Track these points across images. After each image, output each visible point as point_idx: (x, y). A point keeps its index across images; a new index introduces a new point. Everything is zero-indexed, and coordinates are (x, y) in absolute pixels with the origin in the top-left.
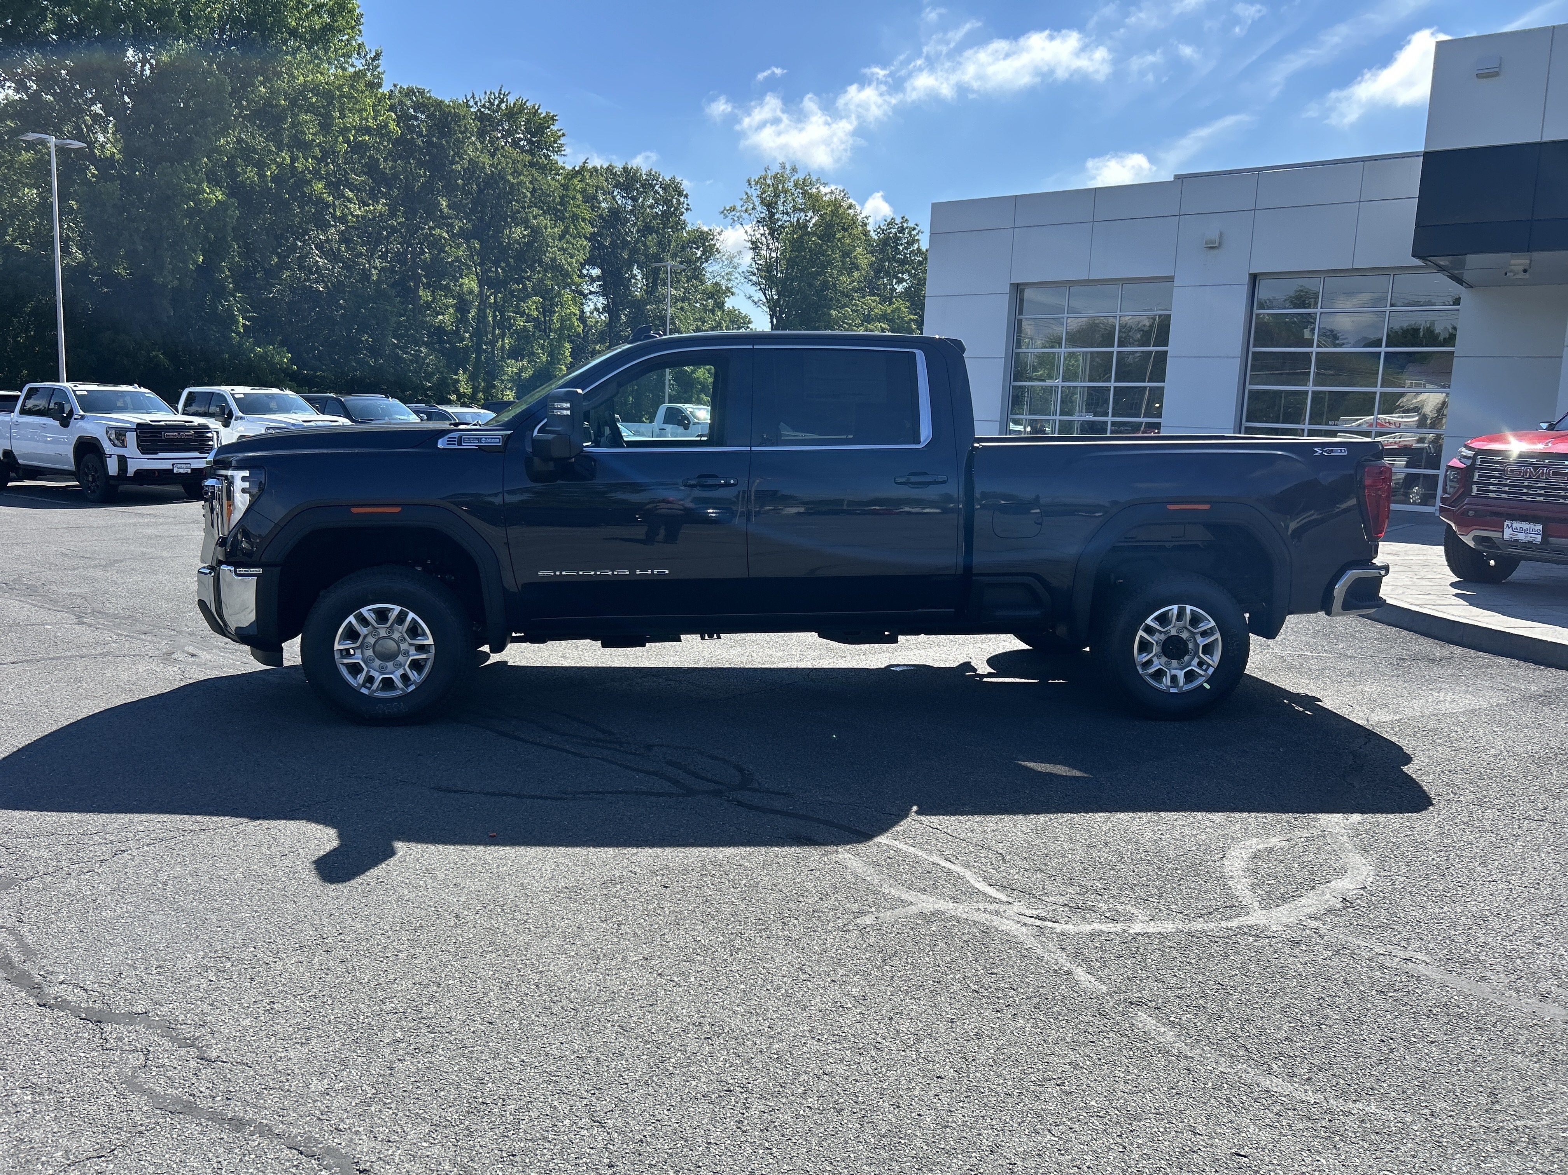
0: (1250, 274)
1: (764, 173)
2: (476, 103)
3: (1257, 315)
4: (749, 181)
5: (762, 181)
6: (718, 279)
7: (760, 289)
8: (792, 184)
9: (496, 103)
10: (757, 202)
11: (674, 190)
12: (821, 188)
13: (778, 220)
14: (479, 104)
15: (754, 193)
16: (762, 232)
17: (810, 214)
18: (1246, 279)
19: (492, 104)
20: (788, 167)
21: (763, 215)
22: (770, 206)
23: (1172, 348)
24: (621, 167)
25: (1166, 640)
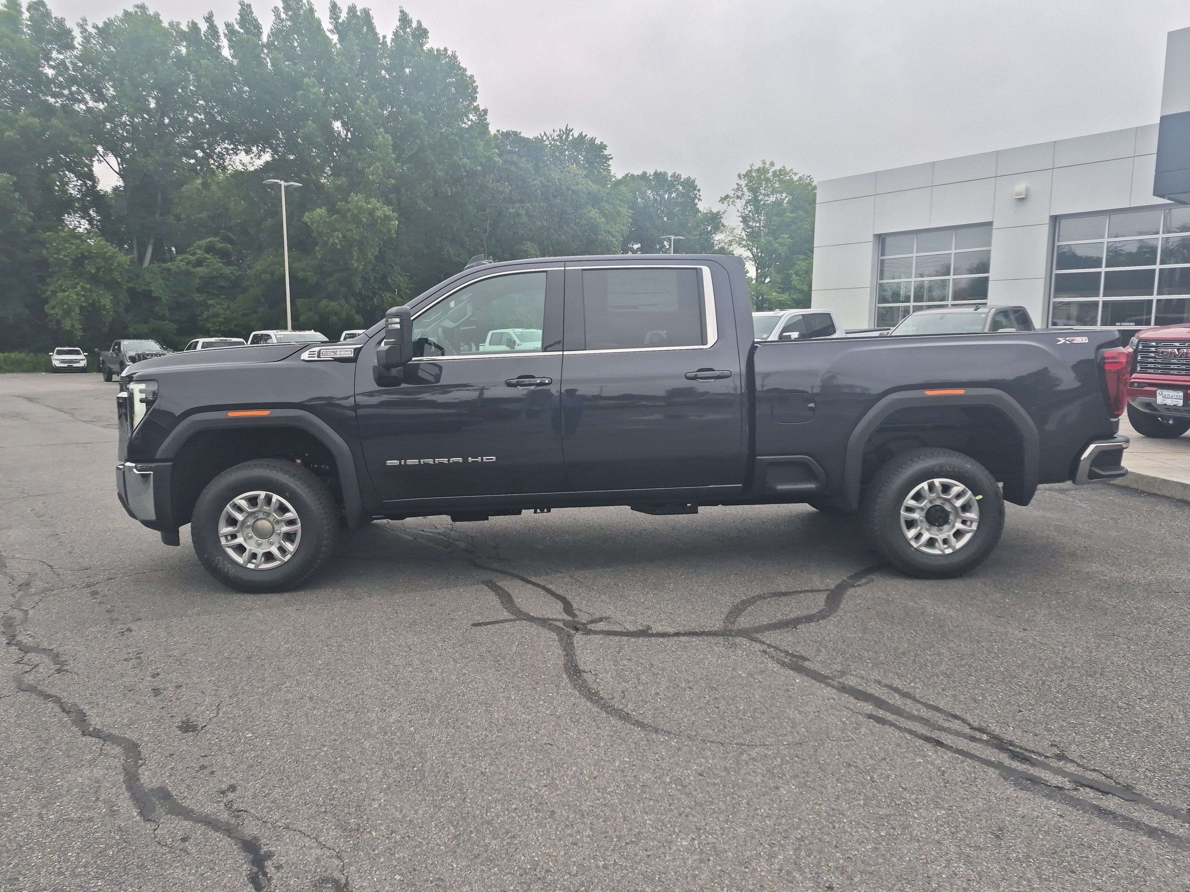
0: (1051, 217)
1: (750, 169)
2: (548, 138)
3: (1059, 246)
4: (739, 175)
5: (748, 175)
6: (722, 244)
7: (748, 249)
8: (770, 174)
9: (564, 136)
10: (745, 189)
11: (690, 185)
12: (793, 176)
13: (761, 200)
14: (550, 138)
15: (743, 183)
16: (749, 209)
17: (784, 195)
18: (1047, 220)
19: (561, 138)
20: (768, 163)
21: (750, 198)
22: (754, 190)
23: (992, 275)
24: (652, 173)
25: (931, 508)
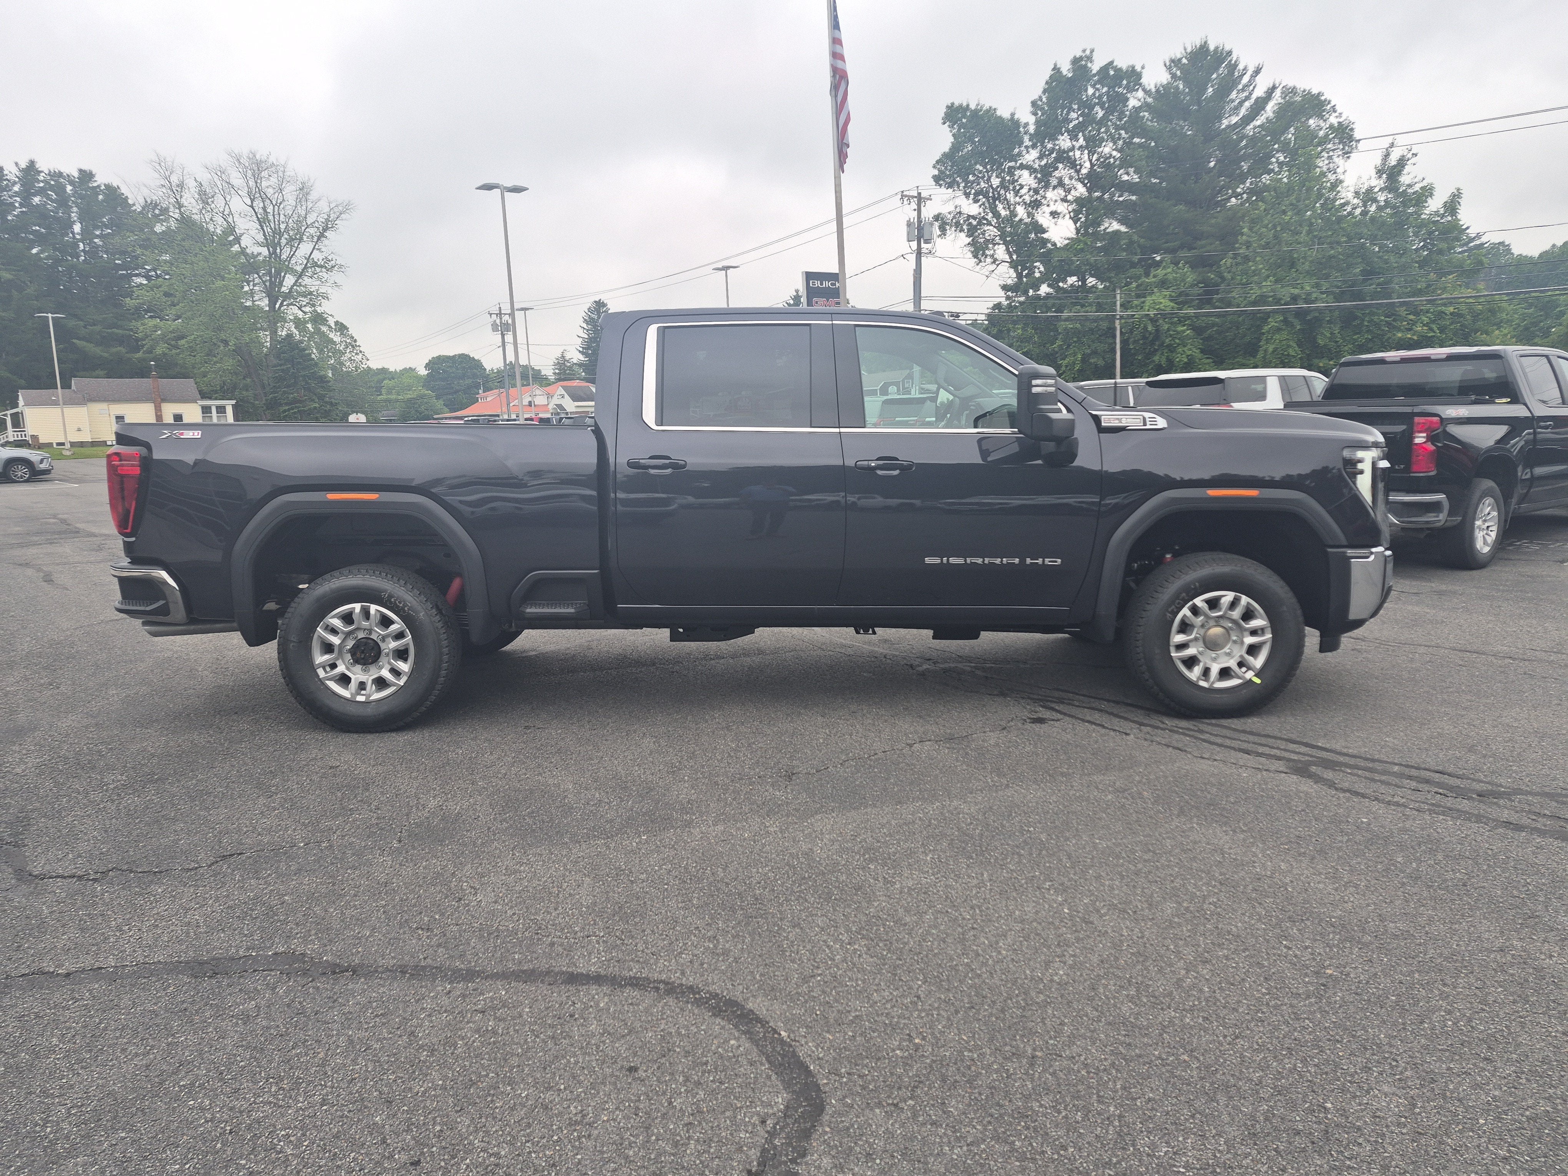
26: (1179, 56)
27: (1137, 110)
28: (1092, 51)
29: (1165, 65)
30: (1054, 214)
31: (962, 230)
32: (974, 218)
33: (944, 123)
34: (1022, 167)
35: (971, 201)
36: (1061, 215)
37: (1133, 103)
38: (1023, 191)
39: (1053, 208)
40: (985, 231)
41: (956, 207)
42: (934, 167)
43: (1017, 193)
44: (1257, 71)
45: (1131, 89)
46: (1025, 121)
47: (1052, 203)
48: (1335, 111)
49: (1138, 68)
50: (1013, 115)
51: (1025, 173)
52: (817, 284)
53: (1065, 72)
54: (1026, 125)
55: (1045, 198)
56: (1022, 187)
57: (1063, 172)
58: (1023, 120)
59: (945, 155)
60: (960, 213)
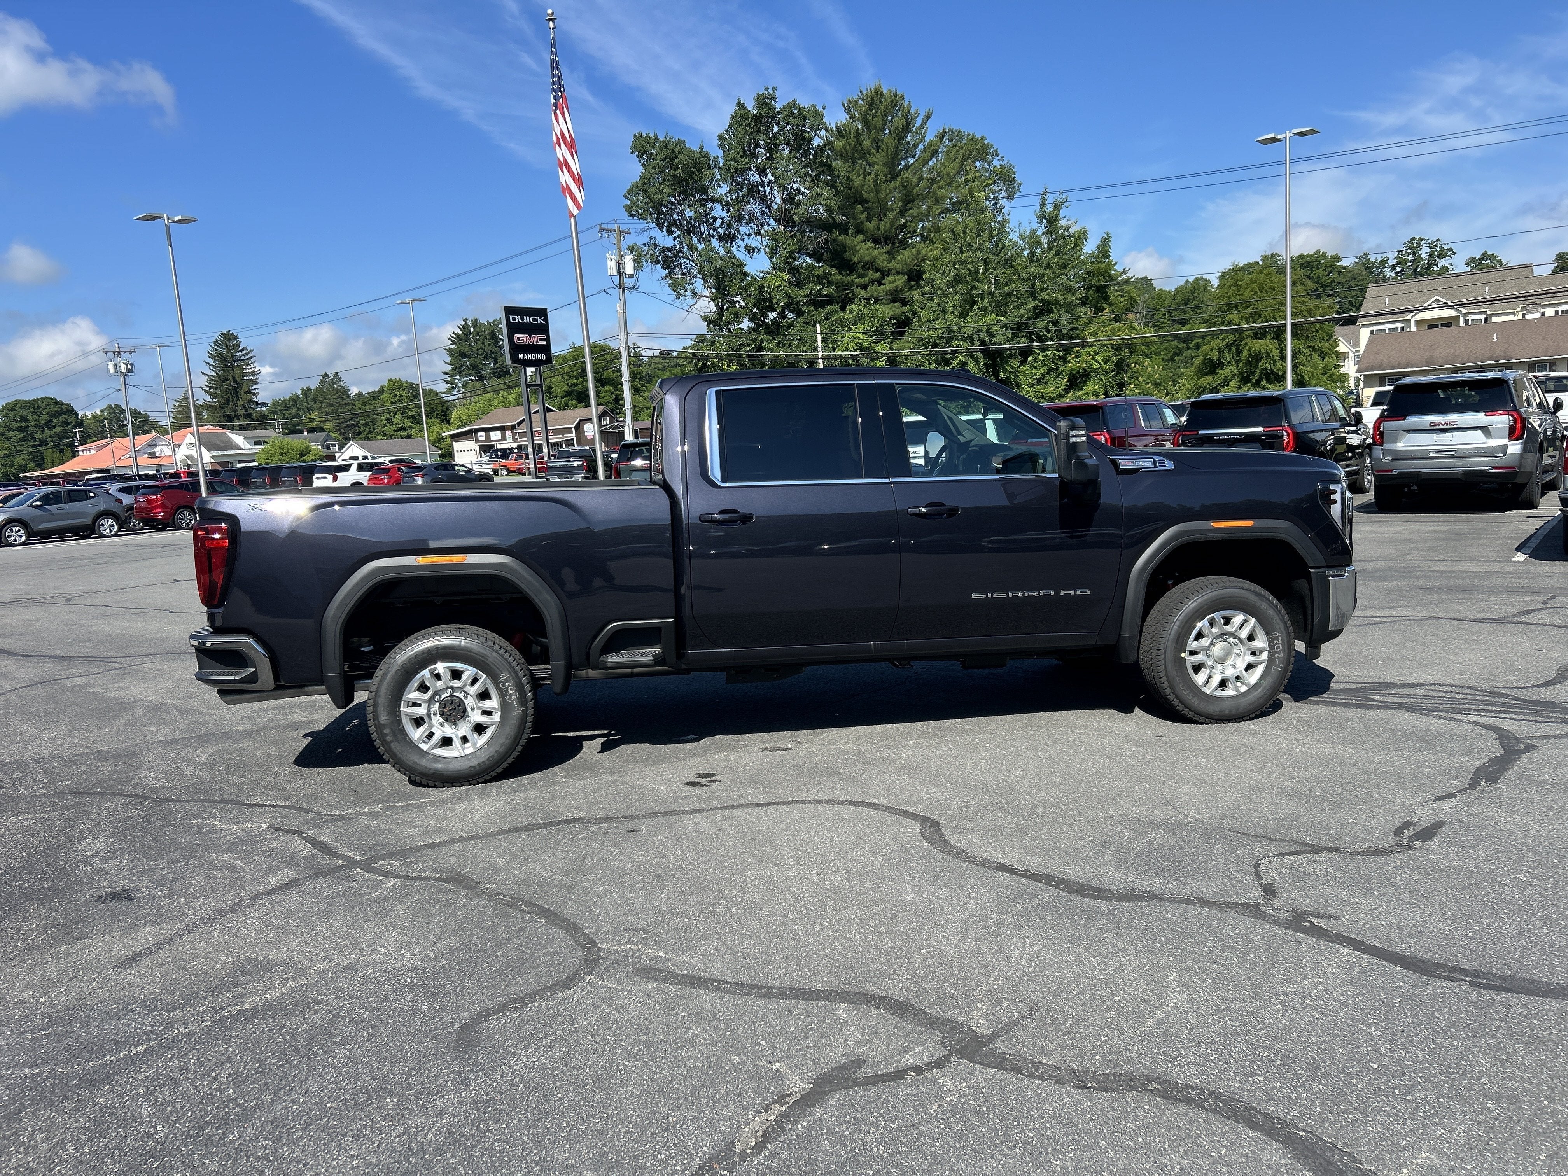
26: (856, 98)
27: (821, 149)
28: (774, 90)
29: (844, 105)
30: (750, 250)
31: (658, 262)
32: (669, 250)
33: (632, 153)
34: (714, 200)
35: (665, 233)
36: (756, 250)
37: (816, 141)
38: (717, 224)
39: (747, 241)
40: (681, 264)
41: (651, 239)
42: (626, 197)
43: (711, 226)
44: (928, 117)
45: (815, 129)
46: (715, 155)
47: (746, 237)
48: (997, 155)
49: (819, 108)
50: (701, 148)
51: (718, 206)
52: (518, 319)
53: (750, 108)
54: (716, 159)
55: (739, 232)
56: (715, 219)
57: (753, 206)
58: (713, 154)
59: (635, 185)
60: (655, 245)
